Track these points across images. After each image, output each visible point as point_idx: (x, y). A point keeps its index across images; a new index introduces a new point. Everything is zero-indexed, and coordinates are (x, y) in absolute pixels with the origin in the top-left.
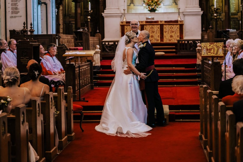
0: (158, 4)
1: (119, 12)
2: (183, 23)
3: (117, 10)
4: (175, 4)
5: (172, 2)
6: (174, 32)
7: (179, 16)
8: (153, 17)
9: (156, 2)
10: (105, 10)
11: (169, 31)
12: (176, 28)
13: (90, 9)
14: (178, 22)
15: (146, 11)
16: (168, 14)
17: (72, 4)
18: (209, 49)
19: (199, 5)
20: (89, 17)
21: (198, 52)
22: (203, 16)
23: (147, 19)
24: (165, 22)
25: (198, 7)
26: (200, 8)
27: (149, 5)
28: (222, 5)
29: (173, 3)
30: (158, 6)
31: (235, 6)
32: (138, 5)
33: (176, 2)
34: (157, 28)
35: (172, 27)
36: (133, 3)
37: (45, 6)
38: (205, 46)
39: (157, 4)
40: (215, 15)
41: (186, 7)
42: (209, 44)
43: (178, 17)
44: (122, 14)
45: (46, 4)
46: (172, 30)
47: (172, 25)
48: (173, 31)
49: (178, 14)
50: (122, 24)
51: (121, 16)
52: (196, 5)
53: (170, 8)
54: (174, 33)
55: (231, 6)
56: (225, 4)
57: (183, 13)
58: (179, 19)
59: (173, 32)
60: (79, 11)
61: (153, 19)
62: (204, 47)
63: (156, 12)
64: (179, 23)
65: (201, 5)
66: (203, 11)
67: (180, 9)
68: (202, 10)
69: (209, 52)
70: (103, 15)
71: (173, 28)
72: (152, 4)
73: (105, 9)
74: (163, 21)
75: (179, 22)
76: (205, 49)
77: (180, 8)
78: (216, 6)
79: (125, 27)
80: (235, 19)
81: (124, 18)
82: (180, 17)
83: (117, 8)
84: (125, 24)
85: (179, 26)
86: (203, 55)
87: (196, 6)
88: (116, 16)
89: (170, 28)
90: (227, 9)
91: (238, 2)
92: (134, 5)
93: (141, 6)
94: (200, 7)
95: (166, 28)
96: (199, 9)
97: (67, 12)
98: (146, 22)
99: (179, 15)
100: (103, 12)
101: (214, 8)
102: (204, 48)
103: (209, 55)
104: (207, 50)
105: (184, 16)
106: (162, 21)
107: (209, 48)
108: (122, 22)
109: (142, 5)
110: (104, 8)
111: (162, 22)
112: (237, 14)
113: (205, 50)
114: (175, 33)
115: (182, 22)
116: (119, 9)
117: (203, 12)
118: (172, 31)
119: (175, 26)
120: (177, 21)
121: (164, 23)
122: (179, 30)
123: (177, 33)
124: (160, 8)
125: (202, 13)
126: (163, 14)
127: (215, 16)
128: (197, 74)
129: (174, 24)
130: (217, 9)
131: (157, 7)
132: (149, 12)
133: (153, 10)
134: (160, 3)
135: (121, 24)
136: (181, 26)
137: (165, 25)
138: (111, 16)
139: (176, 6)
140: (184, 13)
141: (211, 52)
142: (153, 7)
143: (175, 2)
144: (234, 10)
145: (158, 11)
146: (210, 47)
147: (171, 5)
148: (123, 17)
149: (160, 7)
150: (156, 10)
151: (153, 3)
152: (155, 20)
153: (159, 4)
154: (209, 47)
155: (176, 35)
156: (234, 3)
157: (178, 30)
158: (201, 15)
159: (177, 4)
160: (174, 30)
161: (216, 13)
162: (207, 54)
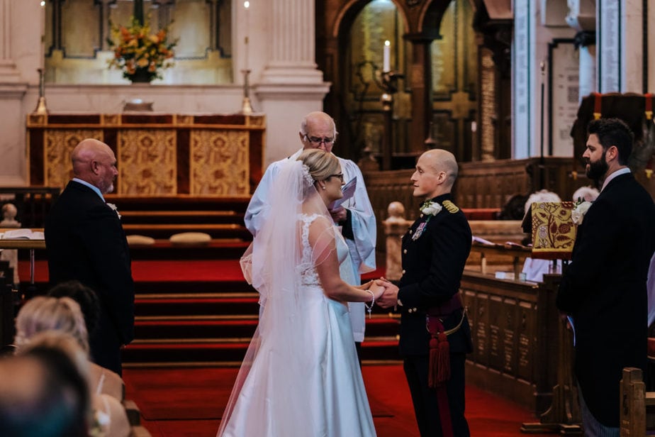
0: (163, 54)
2: (263, 127)
3: (9, 71)
4: (217, 53)
5: (208, 46)
6: (228, 157)
7: (247, 99)
8: (149, 100)
9: (155, 46)
11: (209, 155)
12: (238, 143)
14: (243, 123)
15: (116, 77)
16: (199, 91)
18: (558, 225)
19: (317, 61)
21: (391, 235)
22: (328, 102)
23: (129, 106)
24: (198, 119)
25: (310, 68)
26: (320, 73)
27: (129, 57)
29: (209, 52)
30: (162, 60)
31: (441, 66)
32: (78, 54)
33: (222, 45)
34: (164, 143)
35: (219, 139)
36: (60, 48)
38: (544, 215)
39: (157, 53)
40: (386, 97)
41: (267, 68)
42: (561, 209)
43: (244, 102)
44: (30, 86)
46: (223, 149)
47: (221, 130)
48: (227, 154)
49: (242, 91)
50: (35, 125)
51: (24, 93)
52: (302, 59)
53: (197, 68)
54: (229, 161)
56: (416, 59)
57: (256, 87)
58: (247, 111)
59: (224, 158)
61: (149, 107)
62: (540, 216)
63: (155, 82)
64: (248, 125)
65: (321, 60)
66: (329, 84)
67: (248, 72)
68: (325, 79)
69: (561, 238)
71: (227, 145)
72: (139, 51)
74: (189, 117)
75: (248, 120)
76: (544, 227)
77: (249, 68)
78: (390, 67)
79: (46, 136)
80: (443, 115)
81: (42, 104)
82: (250, 102)
83: (10, 62)
84: (46, 124)
85: (246, 136)
86: (539, 247)
87: (305, 64)
89: (215, 142)
90: (421, 79)
91: (453, 54)
92: (65, 56)
93: (89, 58)
94: (318, 69)
95: (201, 142)
96: (316, 77)
98: (126, 119)
99: (246, 95)
101: (383, 74)
102: (539, 220)
103: (561, 249)
104: (553, 228)
106: (184, 117)
107: (558, 222)
108: (34, 118)
109: (92, 54)
111: (187, 120)
112: (447, 97)
113: (546, 228)
114: (234, 162)
115: (259, 122)
116: (14, 66)
117: (331, 88)
118: (222, 156)
119: (232, 136)
120: (239, 119)
121: (192, 125)
122: (246, 149)
123: (239, 162)
124: (169, 69)
125: (326, 90)
126: (180, 90)
127: (386, 103)
128: (394, 318)
129: (228, 130)
130: (395, 77)
131: (159, 63)
132: (127, 82)
133: (142, 76)
134: (169, 48)
135: (29, 124)
136: (257, 137)
137: (198, 132)
139: (222, 62)
140: (260, 90)
141: (566, 238)
142: (144, 63)
143: (218, 47)
144: (442, 83)
145: (161, 78)
146: (565, 217)
147: (200, 58)
148: (34, 97)
149: (168, 65)
150: (153, 75)
151: (144, 48)
152: (157, 111)
153: (165, 54)
154: (559, 217)
155: (237, 171)
157: (244, 153)
158: (323, 96)
159: (227, 53)
160: (231, 149)
161: (390, 90)
162: (553, 246)
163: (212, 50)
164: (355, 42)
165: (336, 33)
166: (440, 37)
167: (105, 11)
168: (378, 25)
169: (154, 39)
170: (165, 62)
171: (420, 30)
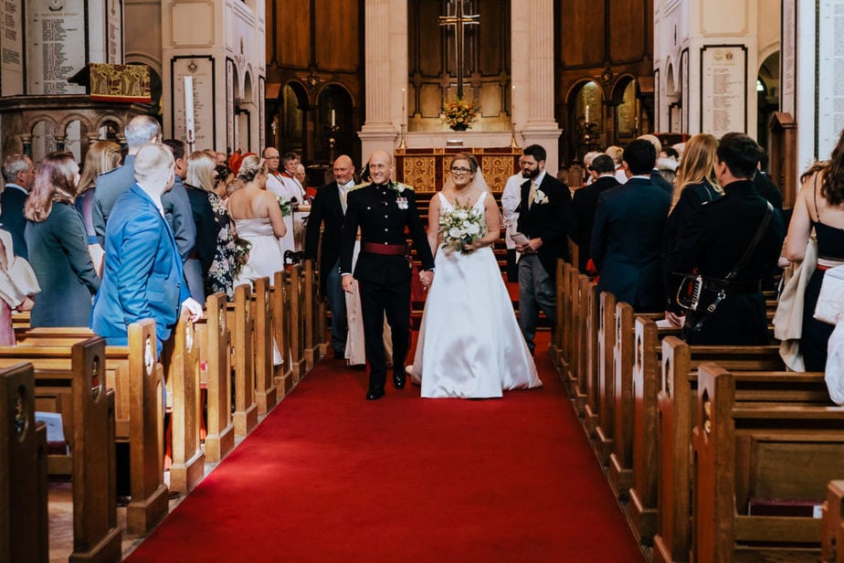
0: (471, 115)
1: (391, 130)
3: (388, 126)
4: (505, 114)
5: (500, 110)
7: (513, 139)
8: (460, 141)
9: (467, 111)
10: (363, 127)
11: (492, 170)
12: (508, 163)
13: (334, 124)
14: (511, 152)
15: (447, 128)
16: (491, 135)
17: (296, 112)
19: (555, 117)
20: (332, 140)
22: (561, 140)
23: (449, 144)
24: (486, 150)
25: (552, 121)
26: (557, 124)
27: (452, 117)
28: (603, 117)
30: (471, 118)
31: (627, 118)
32: (430, 116)
33: (507, 109)
35: (498, 161)
36: (420, 112)
37: (246, 116)
39: (468, 114)
40: (587, 137)
41: (528, 122)
43: (512, 141)
44: (398, 134)
45: (248, 113)
46: (500, 166)
47: (499, 156)
48: (502, 169)
49: (511, 135)
50: (399, 154)
51: (397, 138)
52: (547, 116)
53: (494, 122)
54: (503, 173)
55: (621, 120)
56: (608, 115)
57: (521, 132)
58: (514, 146)
59: (501, 171)
60: (310, 127)
61: (461, 144)
63: (468, 130)
64: (513, 153)
65: (558, 117)
66: (562, 130)
67: (514, 125)
68: (560, 127)
70: (360, 136)
71: (502, 164)
72: (458, 114)
73: (364, 124)
74: (481, 149)
75: (513, 150)
77: (515, 123)
78: (590, 120)
79: (405, 160)
81: (403, 143)
82: (515, 140)
83: (388, 121)
84: (404, 154)
85: (513, 159)
87: (549, 118)
88: (386, 139)
89: (495, 163)
90: (611, 126)
91: (634, 111)
92: (422, 117)
93: (436, 118)
94: (556, 122)
95: (488, 163)
96: (555, 126)
97: (285, 130)
98: (447, 150)
99: (514, 137)
100: (360, 130)
101: (585, 124)
105: (524, 139)
106: (479, 149)
108: (398, 151)
109: (437, 116)
110: (362, 121)
111: (480, 151)
112: (631, 135)
114: (506, 173)
116: (391, 123)
117: (563, 132)
119: (505, 159)
120: (509, 150)
121: (483, 153)
122: (512, 166)
124: (475, 123)
125: (560, 133)
126: (481, 135)
127: (587, 140)
129: (503, 156)
130: (591, 125)
131: (470, 120)
132: (452, 130)
133: (460, 127)
134: (475, 112)
135: (396, 154)
137: (486, 157)
138: (375, 138)
139: (507, 118)
140: (524, 133)
142: (461, 120)
143: (506, 111)
144: (626, 128)
145: (471, 128)
147: (496, 117)
148: (400, 139)
149: (475, 121)
150: (466, 127)
151: (461, 112)
152: (465, 146)
153: (473, 115)
156: (625, 114)
158: (558, 137)
159: (509, 113)
160: (504, 166)
161: (589, 132)
163: (502, 112)
164: (578, 107)
165: (566, 101)
166: (624, 103)
167: (444, 92)
168: (591, 96)
169: (467, 107)
170: (473, 119)
171: (611, 99)
